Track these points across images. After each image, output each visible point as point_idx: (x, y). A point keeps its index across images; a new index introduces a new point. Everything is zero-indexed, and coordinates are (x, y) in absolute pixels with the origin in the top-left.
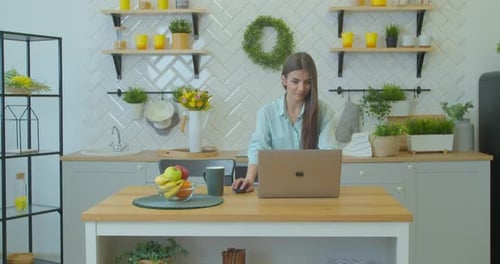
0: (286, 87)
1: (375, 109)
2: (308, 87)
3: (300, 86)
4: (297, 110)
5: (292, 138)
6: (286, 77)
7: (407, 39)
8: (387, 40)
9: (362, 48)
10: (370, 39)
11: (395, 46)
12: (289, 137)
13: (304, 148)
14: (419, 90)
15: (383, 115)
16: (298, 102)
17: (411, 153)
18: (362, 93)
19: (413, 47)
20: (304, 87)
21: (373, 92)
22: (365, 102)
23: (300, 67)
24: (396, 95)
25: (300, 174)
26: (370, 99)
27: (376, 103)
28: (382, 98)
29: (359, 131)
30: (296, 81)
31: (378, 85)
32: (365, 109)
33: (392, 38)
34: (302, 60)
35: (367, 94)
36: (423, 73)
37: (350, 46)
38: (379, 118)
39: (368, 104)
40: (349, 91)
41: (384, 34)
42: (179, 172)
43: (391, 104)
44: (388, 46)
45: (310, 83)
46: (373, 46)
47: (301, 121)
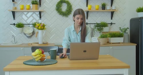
0: (74, 21)
1: (98, 29)
2: (82, 20)
3: (80, 20)
4: (78, 29)
5: (77, 38)
6: (74, 17)
7: (108, 7)
8: (102, 7)
9: (94, 10)
10: (97, 7)
11: (104, 9)
12: (76, 38)
13: (82, 42)
14: (112, 24)
15: (101, 31)
16: (79, 25)
17: (110, 43)
18: (94, 25)
19: (110, 10)
20: (81, 21)
21: (98, 24)
22: (95, 27)
23: (79, 14)
24: (104, 25)
25: (85, 51)
26: (97, 26)
27: (99, 28)
28: (100, 26)
29: (93, 37)
30: (78, 19)
31: (99, 22)
32: (95, 30)
33: (104, 7)
34: (80, 11)
35: (96, 25)
36: (113, 18)
37: (90, 9)
38: (100, 32)
39: (96, 28)
40: (90, 24)
41: (101, 6)
42: (41, 51)
43: (104, 28)
44: (102, 10)
45: (83, 19)
46: (98, 9)
47: (80, 32)
